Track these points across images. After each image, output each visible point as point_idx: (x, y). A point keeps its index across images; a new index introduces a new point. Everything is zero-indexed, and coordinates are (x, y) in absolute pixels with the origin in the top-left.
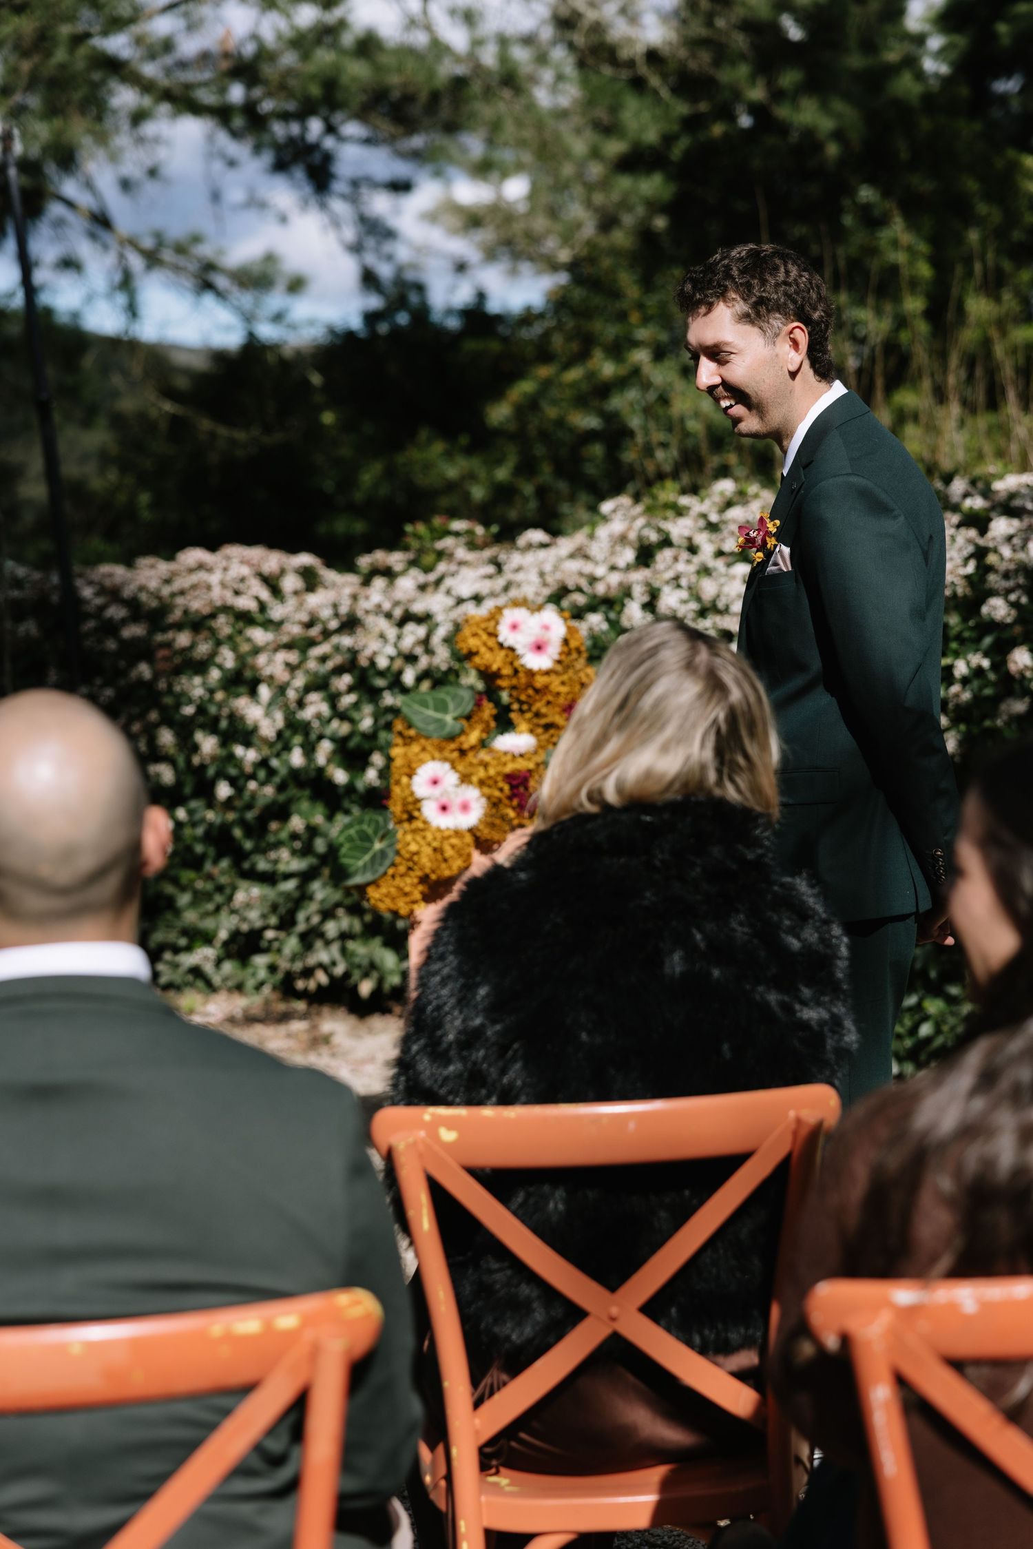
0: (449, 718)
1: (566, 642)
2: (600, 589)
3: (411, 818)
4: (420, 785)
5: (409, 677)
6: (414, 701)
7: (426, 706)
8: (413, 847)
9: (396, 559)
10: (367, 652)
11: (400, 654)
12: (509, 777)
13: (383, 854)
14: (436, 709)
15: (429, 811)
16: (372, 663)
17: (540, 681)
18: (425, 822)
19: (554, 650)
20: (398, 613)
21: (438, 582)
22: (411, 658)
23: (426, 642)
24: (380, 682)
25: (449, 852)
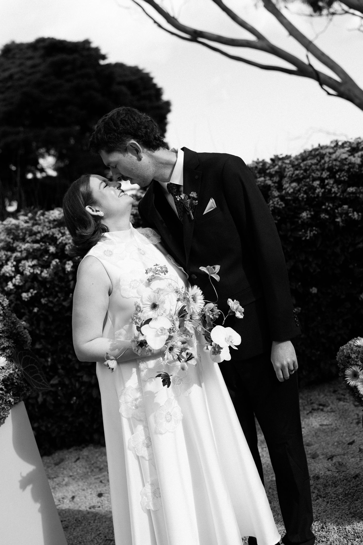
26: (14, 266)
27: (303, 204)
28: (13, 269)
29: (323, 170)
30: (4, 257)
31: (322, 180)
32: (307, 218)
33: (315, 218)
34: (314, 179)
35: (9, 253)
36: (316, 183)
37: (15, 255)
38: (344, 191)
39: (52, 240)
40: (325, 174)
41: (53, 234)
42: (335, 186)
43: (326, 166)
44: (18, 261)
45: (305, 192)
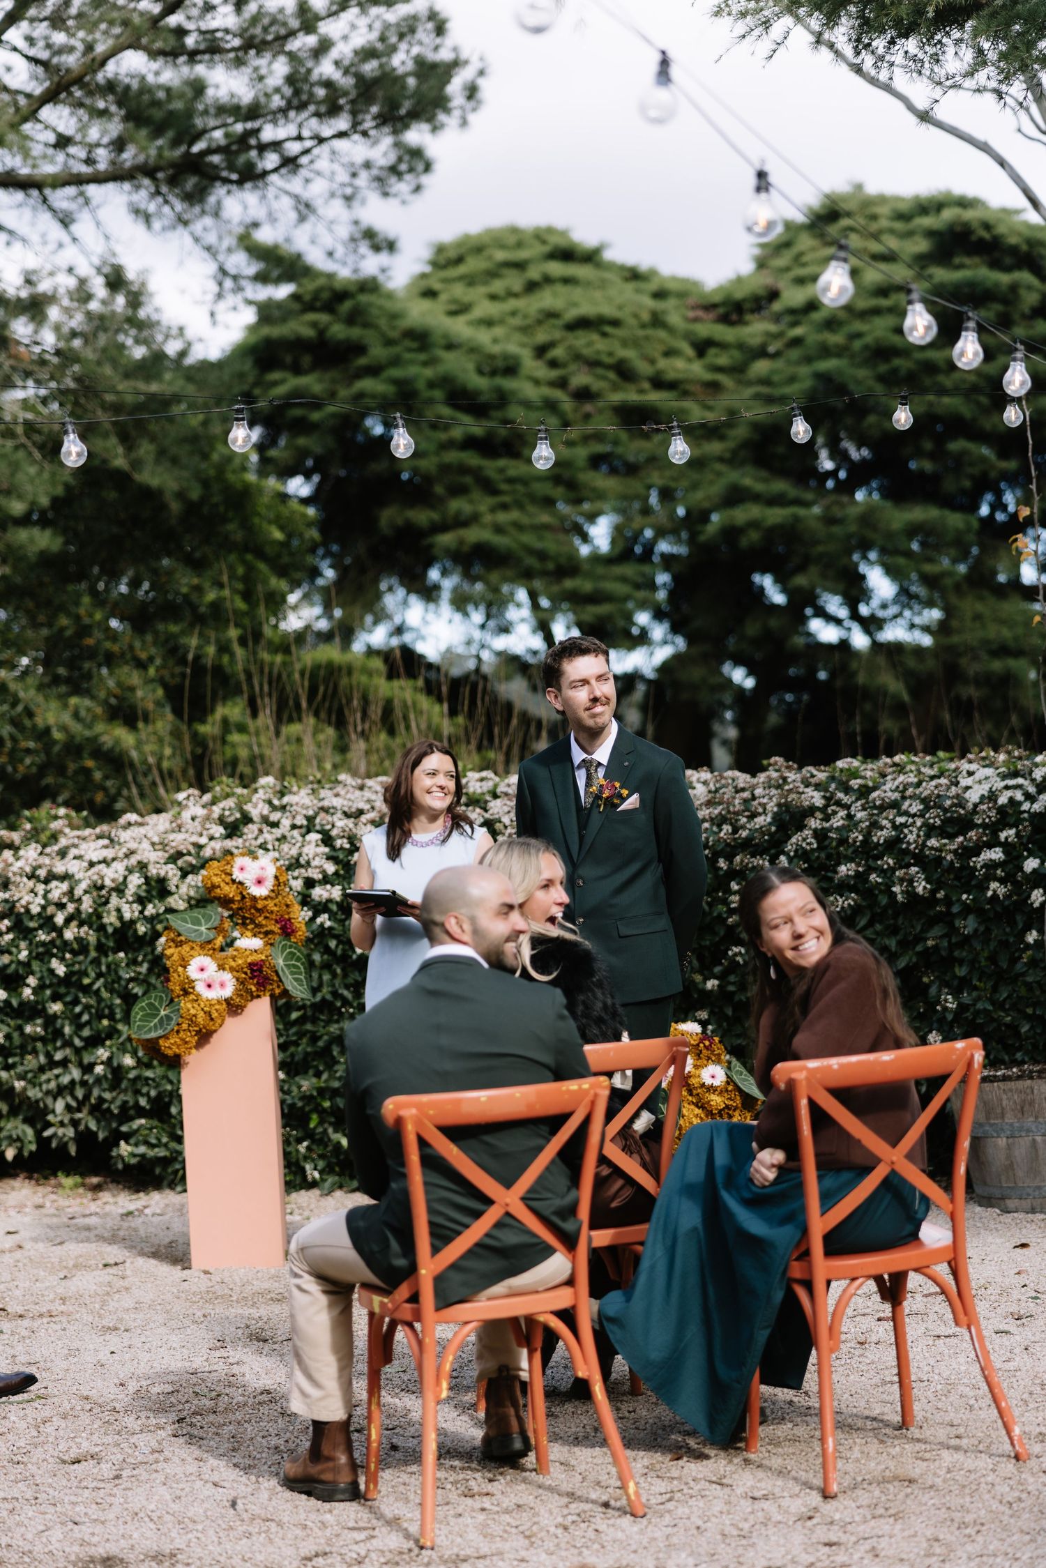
0: (203, 929)
1: (276, 877)
2: (207, 852)
3: (186, 993)
4: (192, 971)
5: (60, 919)
6: (177, 918)
7: (186, 922)
8: (193, 1012)
9: (16, 837)
10: (23, 902)
11: (48, 902)
12: (251, 965)
13: (168, 1018)
14: (193, 924)
15: (200, 988)
16: (28, 911)
17: (260, 905)
18: (198, 995)
19: (270, 883)
20: (42, 873)
21: (63, 854)
22: (61, 906)
23: (71, 892)
24: (32, 924)
25: (215, 1015)
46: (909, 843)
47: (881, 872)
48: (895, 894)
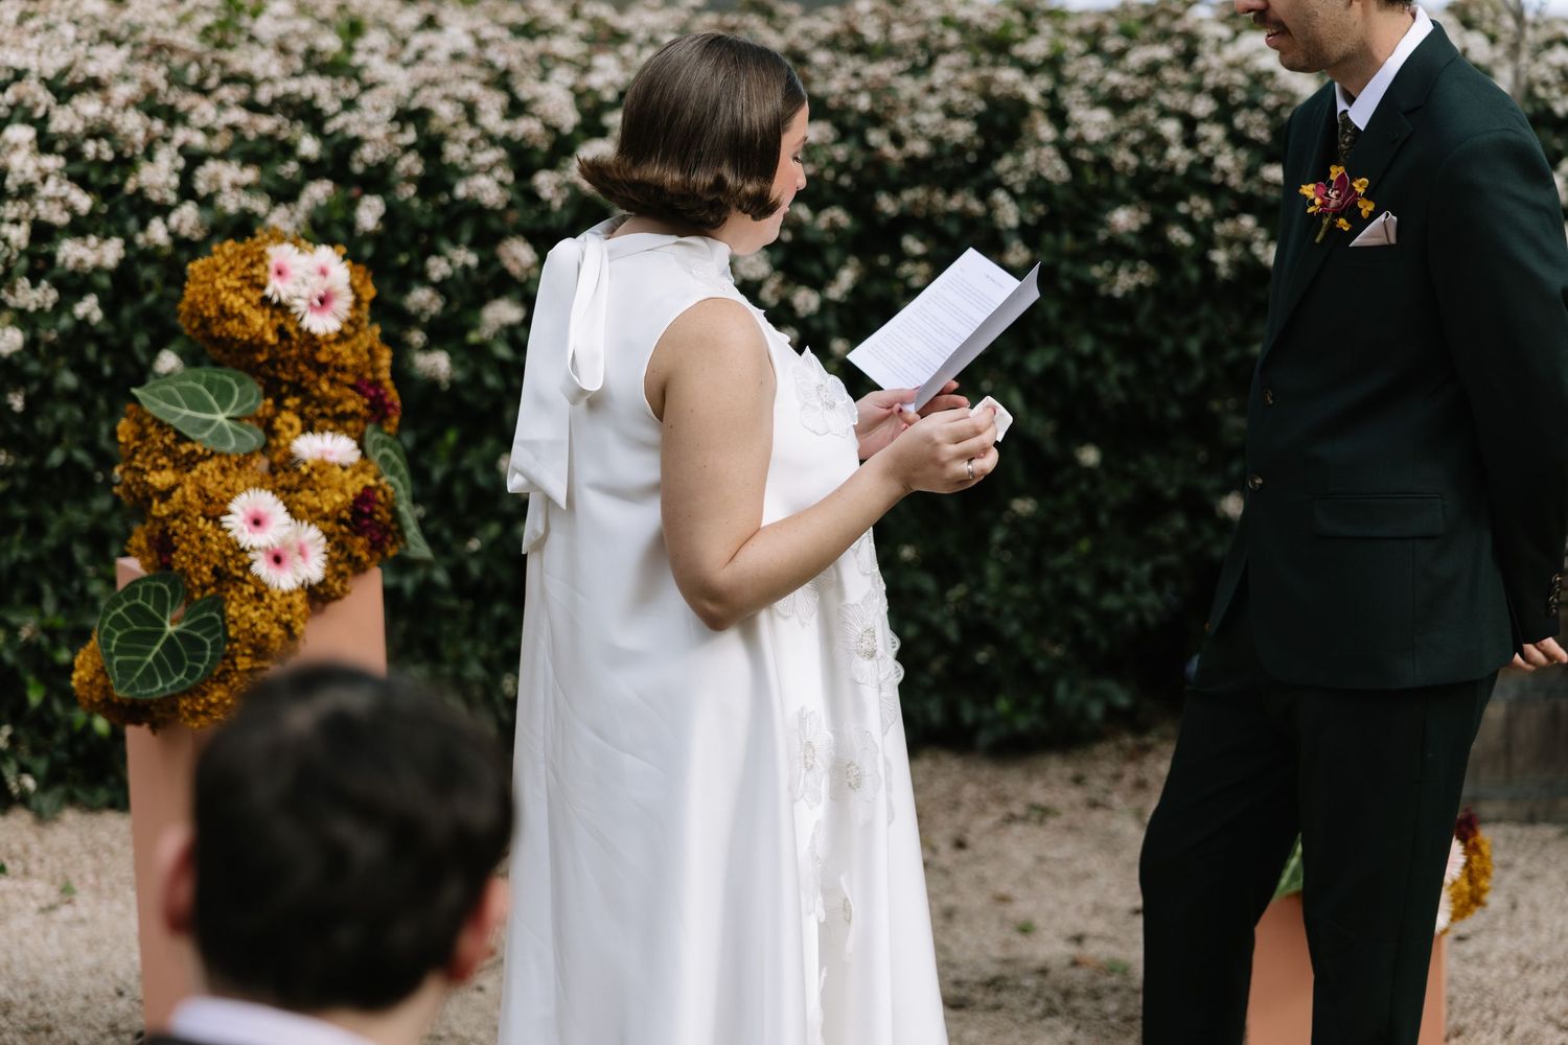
0: (220, 418)
3: (229, 580)
4: (236, 527)
6: (154, 395)
7: (178, 404)
14: (192, 407)
17: (324, 355)
18: (261, 585)
19: (343, 304)
26: (176, 171)
27: (1121, 183)
28: (175, 181)
29: (1197, 89)
30: (140, 137)
31: (1189, 123)
32: (1130, 233)
33: (1152, 233)
34: (1164, 113)
35: (158, 126)
36: (1170, 128)
37: (181, 135)
38: (1250, 173)
39: (309, 114)
40: (1202, 106)
41: (314, 97)
42: (1228, 149)
43: (1210, 81)
44: (193, 159)
45: (1135, 149)
46: (1225, 174)
47: (1188, 222)
48: (1214, 265)
